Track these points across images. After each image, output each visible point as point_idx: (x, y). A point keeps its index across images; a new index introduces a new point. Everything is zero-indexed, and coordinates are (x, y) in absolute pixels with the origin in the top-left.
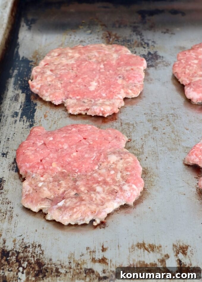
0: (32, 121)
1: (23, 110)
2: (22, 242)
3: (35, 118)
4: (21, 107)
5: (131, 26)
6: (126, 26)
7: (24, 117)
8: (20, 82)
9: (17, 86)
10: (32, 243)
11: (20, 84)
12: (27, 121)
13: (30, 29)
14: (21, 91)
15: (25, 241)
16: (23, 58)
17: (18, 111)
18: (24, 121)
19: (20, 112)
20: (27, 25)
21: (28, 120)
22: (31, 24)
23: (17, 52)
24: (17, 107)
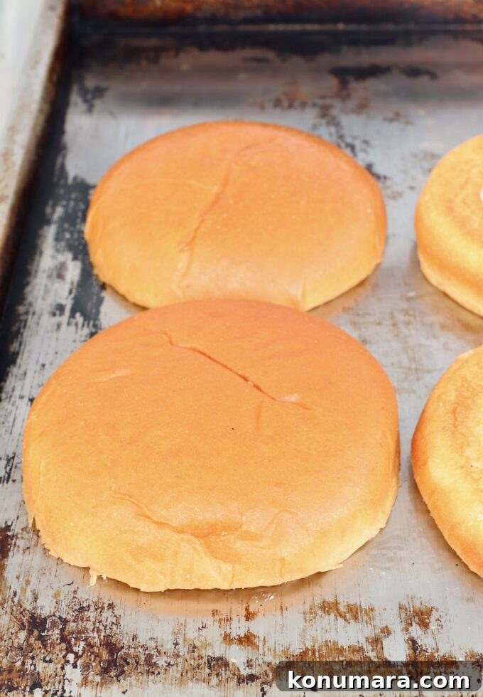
0: (95, 326)
1: (75, 298)
2: (74, 598)
3: (102, 317)
4: (70, 292)
5: (315, 105)
6: (304, 105)
7: (78, 315)
8: (67, 235)
9: (63, 244)
10: (96, 600)
11: (68, 240)
12: (83, 325)
13: (90, 109)
14: (69, 256)
15: (79, 595)
16: (75, 179)
17: (63, 302)
18: (76, 325)
19: (69, 304)
20: (85, 101)
21: (86, 323)
22: (94, 98)
23: (63, 167)
24: (62, 292)
